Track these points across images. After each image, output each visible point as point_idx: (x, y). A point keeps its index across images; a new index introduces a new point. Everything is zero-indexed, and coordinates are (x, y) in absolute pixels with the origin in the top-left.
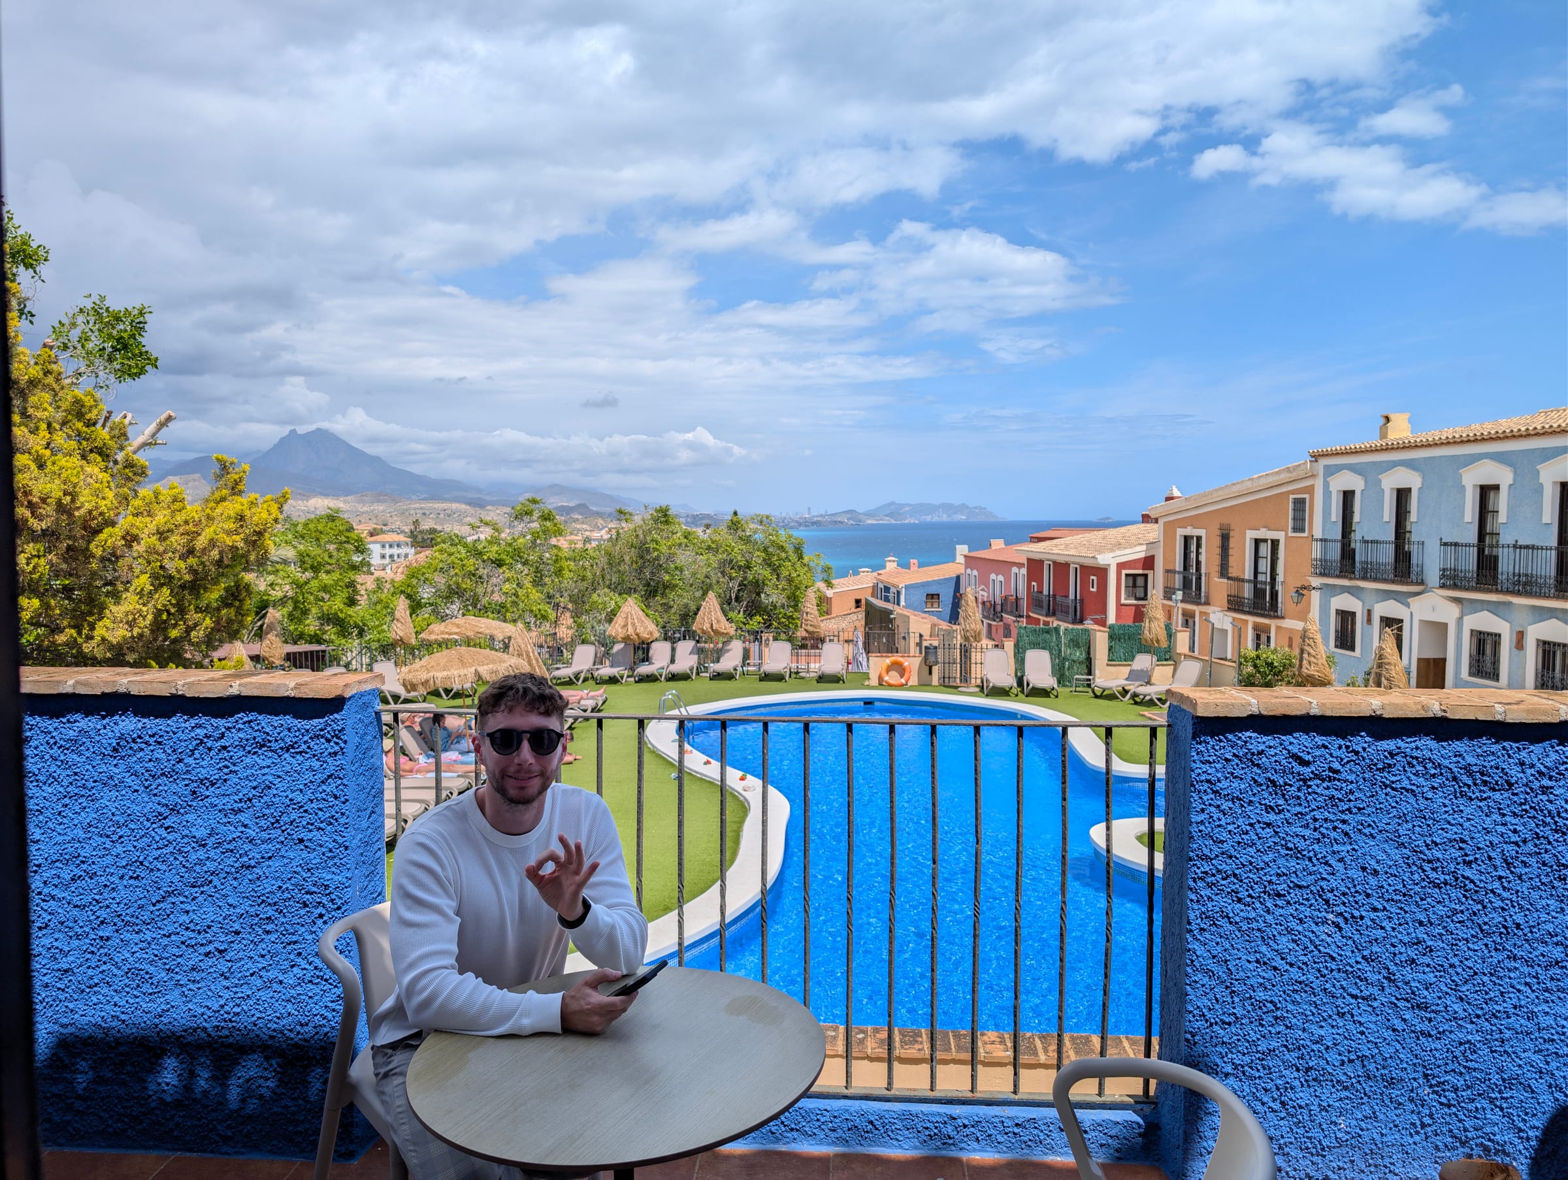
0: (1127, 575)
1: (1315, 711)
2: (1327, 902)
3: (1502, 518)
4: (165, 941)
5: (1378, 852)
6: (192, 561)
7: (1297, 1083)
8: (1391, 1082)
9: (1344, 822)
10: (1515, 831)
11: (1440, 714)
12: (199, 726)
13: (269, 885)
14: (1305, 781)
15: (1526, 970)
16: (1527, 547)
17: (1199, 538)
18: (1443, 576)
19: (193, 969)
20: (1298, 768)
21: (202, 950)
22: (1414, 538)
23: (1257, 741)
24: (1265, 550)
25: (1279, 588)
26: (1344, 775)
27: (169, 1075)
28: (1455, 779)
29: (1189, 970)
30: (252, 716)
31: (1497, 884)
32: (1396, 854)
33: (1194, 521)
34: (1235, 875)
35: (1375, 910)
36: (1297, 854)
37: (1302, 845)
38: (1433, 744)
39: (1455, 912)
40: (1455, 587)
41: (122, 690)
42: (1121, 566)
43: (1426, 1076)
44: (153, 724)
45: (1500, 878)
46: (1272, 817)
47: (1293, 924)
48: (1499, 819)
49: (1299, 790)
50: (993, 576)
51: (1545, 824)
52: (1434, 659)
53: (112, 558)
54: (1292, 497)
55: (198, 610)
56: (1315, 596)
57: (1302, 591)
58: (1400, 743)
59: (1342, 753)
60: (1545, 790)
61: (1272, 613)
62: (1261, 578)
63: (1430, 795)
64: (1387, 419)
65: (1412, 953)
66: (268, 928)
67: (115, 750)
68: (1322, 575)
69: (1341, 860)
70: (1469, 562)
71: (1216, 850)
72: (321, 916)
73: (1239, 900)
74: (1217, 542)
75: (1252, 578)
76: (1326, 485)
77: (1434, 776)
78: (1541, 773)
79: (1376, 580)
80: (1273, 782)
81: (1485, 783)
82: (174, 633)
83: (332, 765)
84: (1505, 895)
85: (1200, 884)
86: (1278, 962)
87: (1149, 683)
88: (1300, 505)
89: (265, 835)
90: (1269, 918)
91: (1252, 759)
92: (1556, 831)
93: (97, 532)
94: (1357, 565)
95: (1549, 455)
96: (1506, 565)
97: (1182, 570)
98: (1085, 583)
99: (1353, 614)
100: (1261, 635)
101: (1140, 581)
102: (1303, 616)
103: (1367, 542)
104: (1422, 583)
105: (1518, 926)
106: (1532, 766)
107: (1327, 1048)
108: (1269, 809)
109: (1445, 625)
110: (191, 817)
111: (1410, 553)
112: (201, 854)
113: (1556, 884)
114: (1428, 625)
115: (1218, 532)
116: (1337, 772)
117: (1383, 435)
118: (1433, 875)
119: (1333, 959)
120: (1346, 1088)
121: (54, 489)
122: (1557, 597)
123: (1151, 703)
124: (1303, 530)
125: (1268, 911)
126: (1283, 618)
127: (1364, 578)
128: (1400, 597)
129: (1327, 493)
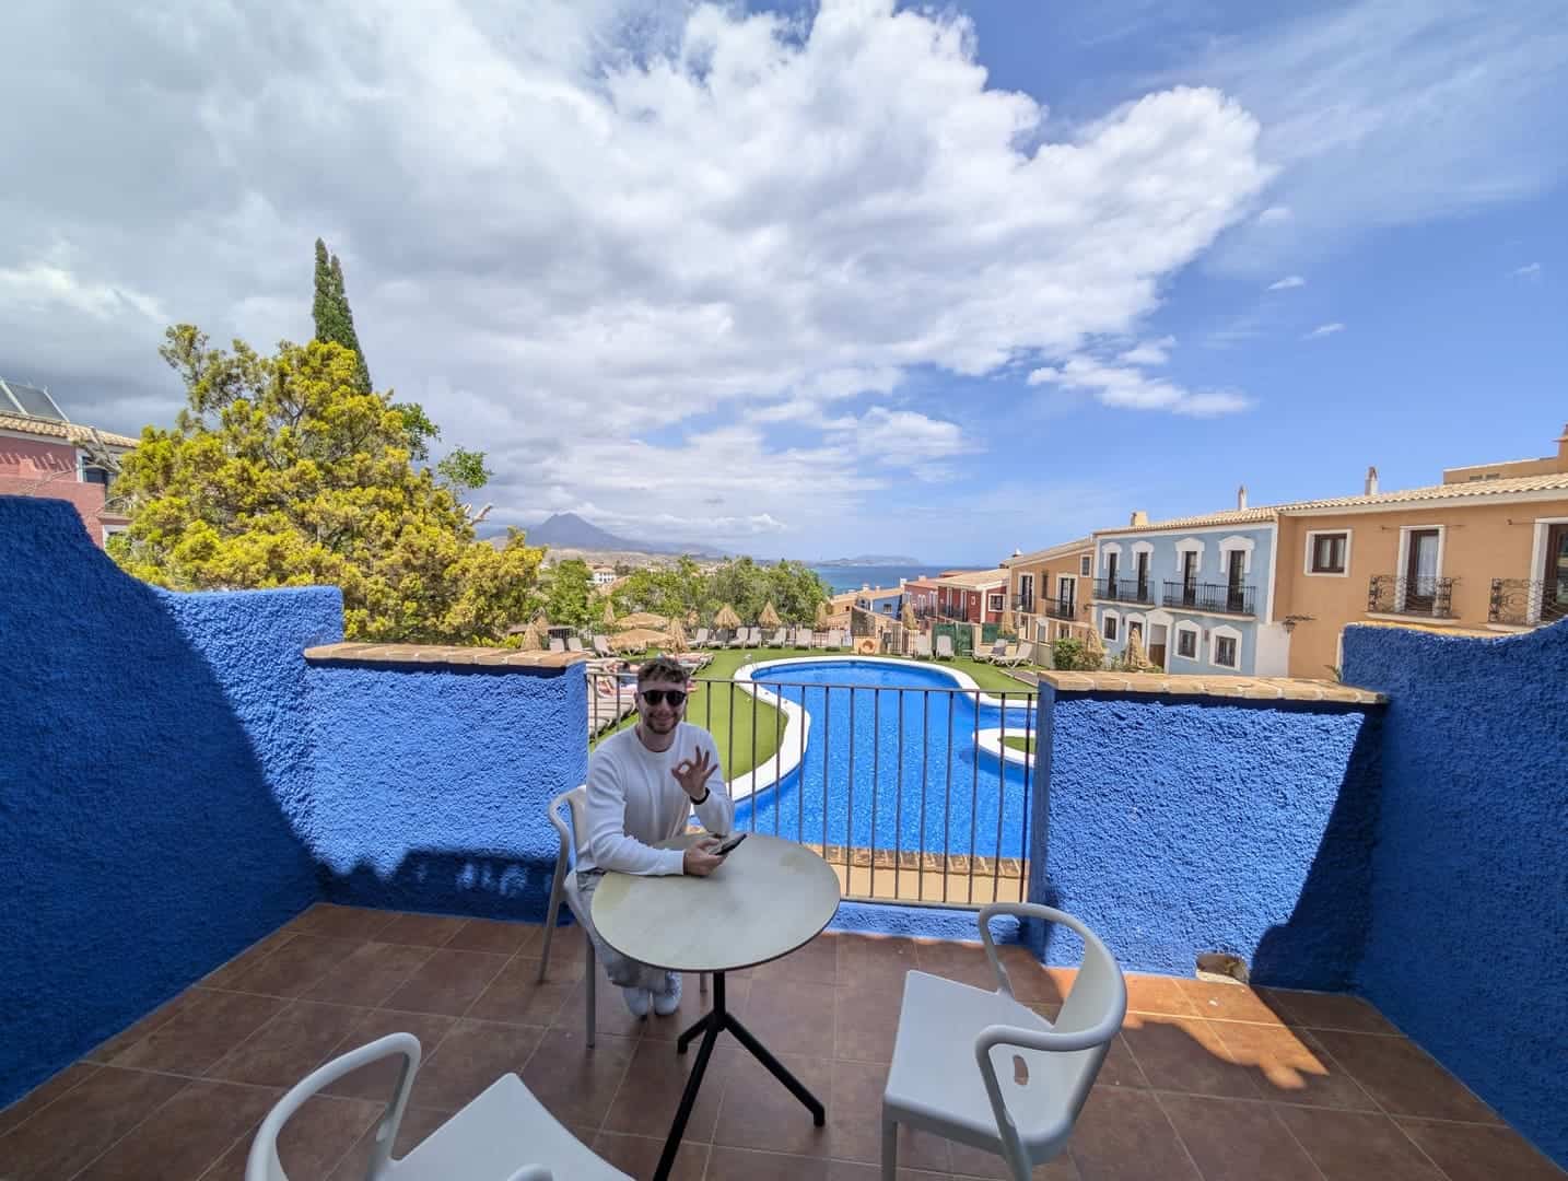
0: (992, 596)
1: (1129, 688)
2: (1133, 800)
3: (1198, 569)
4: (467, 800)
5: (1164, 772)
6: (496, 582)
7: (1112, 905)
8: (1169, 907)
9: (1144, 753)
10: (1248, 762)
11: (1205, 692)
12: (486, 681)
13: (522, 771)
14: (1121, 729)
15: (1252, 844)
16: (1212, 585)
17: (1031, 577)
18: (1165, 601)
19: (482, 816)
20: (1117, 721)
21: (487, 806)
22: (1149, 579)
23: (1092, 705)
24: (1067, 584)
25: (1075, 605)
26: (1145, 726)
27: (468, 875)
28: (1212, 730)
29: (1050, 837)
30: (516, 676)
31: (1236, 793)
32: (1176, 774)
33: (1029, 568)
34: (1079, 783)
35: (1162, 806)
36: (1116, 771)
37: (1118, 766)
38: (1200, 710)
39: (1210, 809)
40: (1171, 606)
41: (444, 660)
42: (988, 591)
43: (1190, 904)
44: (459, 678)
45: (1238, 789)
46: (1101, 750)
47: (1113, 813)
48: (1238, 754)
49: (1118, 734)
50: (920, 595)
51: (1266, 758)
52: (1159, 645)
53: (455, 581)
54: (1082, 556)
55: (499, 608)
56: (1094, 610)
57: (1086, 607)
58: (1179, 708)
59: (1145, 713)
60: (1267, 738)
61: (1070, 618)
62: (1065, 599)
63: (1196, 739)
64: (1135, 515)
65: (1183, 832)
66: (524, 795)
67: (441, 693)
68: (1098, 598)
69: (1142, 776)
70: (1179, 593)
71: (1068, 768)
72: (552, 789)
73: (1081, 797)
74: (1041, 580)
75: (1060, 599)
76: (1101, 550)
77: (1199, 728)
78: (1265, 729)
79: (1128, 601)
80: (1103, 730)
81: (1230, 733)
82: (487, 621)
83: (558, 705)
84: (1241, 799)
85: (1057, 787)
86: (1103, 835)
87: (1004, 655)
88: (1086, 560)
89: (521, 743)
90: (1098, 808)
91: (1090, 715)
92: (1273, 763)
93: (447, 566)
94: (1118, 593)
95: (1224, 535)
96: (1200, 596)
97: (1021, 594)
98: (969, 600)
99: (1114, 620)
100: (1064, 630)
101: (999, 600)
102: (1088, 620)
103: (1122, 581)
104: (1153, 604)
105: (1249, 818)
106: (1259, 724)
107: (1131, 885)
108: (1100, 745)
109: (1165, 627)
110: (481, 732)
111: (1147, 587)
112: (486, 753)
113: (1273, 794)
114: (1155, 626)
115: (1041, 574)
116: (1141, 724)
117: (1133, 524)
118: (1197, 786)
119: (1136, 833)
120: (1141, 909)
121: (425, 543)
122: (1228, 613)
123: (1004, 666)
124: (1088, 574)
125: (1098, 805)
126: (1076, 621)
127: (1121, 601)
128: (1141, 611)
129: (1102, 554)
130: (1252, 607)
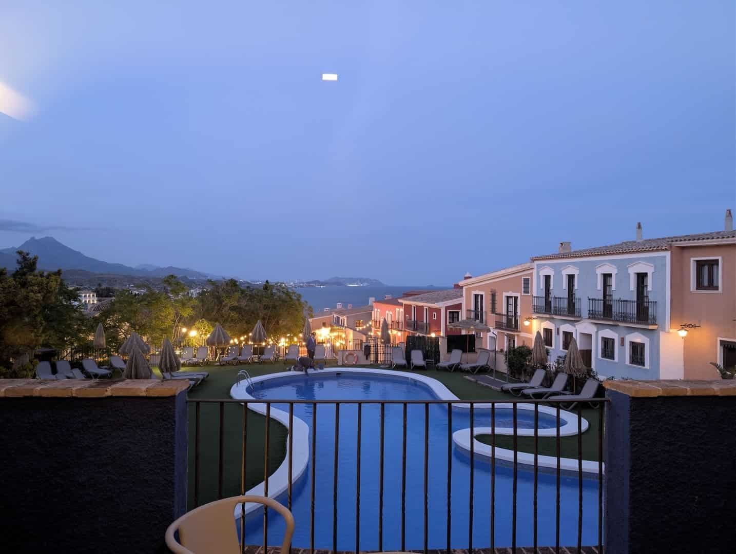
0: (450, 312)
3: (613, 288)
16: (624, 301)
17: (482, 296)
18: (589, 314)
22: (577, 296)
24: (512, 301)
25: (518, 318)
33: (480, 288)
40: (594, 318)
42: (447, 308)
50: (387, 312)
52: (586, 350)
54: (523, 277)
61: (515, 330)
62: (509, 314)
68: (537, 313)
70: (600, 307)
74: (490, 297)
75: (506, 314)
76: (538, 273)
79: (560, 315)
88: (526, 281)
94: (552, 308)
95: (632, 261)
96: (616, 309)
97: (474, 309)
98: (431, 316)
99: (551, 330)
100: (511, 339)
101: (455, 315)
103: (556, 298)
104: (580, 316)
109: (590, 335)
111: (575, 303)
114: (583, 335)
115: (490, 293)
122: (638, 323)
124: (528, 293)
126: (520, 332)
127: (556, 314)
128: (572, 322)
129: (538, 277)
130: (655, 319)
